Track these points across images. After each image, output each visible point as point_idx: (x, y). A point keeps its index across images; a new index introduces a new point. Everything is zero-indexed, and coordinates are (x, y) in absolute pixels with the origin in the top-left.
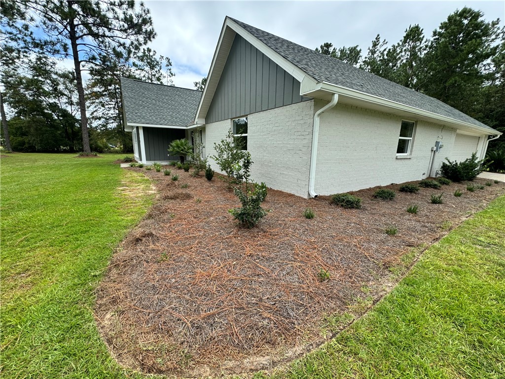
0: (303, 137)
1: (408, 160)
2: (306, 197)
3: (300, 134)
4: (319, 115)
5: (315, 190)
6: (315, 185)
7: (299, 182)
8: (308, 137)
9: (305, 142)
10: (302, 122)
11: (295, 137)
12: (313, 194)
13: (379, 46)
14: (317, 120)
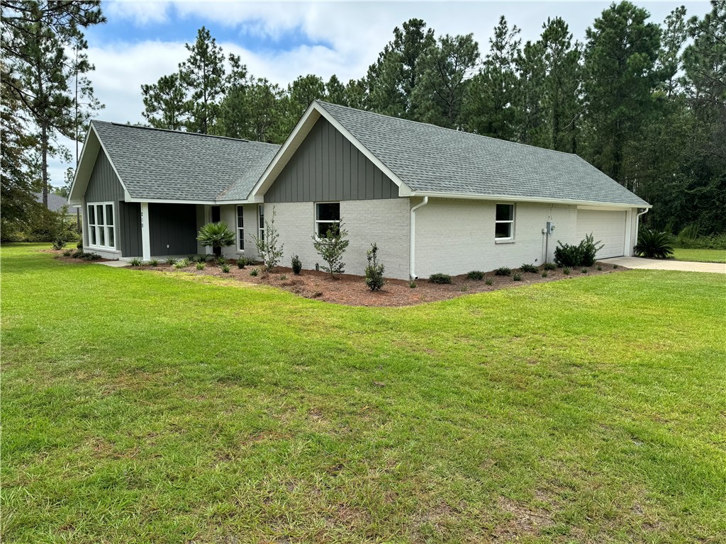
0: (402, 228)
1: (511, 245)
2: (408, 279)
3: (399, 224)
4: (414, 210)
5: (416, 273)
6: (416, 268)
7: (401, 267)
8: (406, 228)
9: (404, 232)
10: (400, 215)
11: (395, 227)
12: (414, 276)
13: (507, 35)
14: (413, 215)
